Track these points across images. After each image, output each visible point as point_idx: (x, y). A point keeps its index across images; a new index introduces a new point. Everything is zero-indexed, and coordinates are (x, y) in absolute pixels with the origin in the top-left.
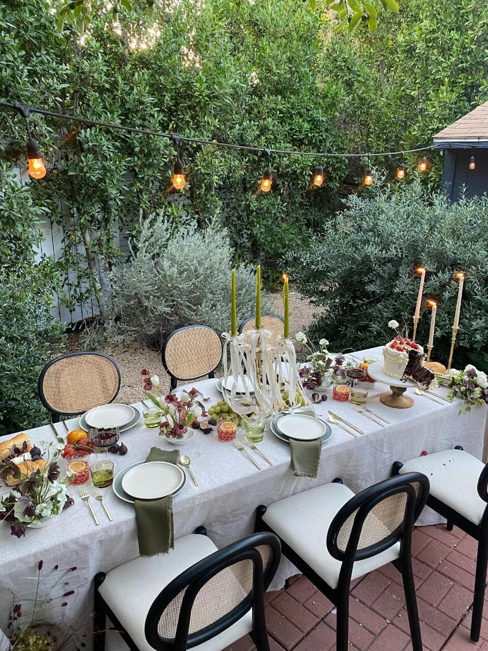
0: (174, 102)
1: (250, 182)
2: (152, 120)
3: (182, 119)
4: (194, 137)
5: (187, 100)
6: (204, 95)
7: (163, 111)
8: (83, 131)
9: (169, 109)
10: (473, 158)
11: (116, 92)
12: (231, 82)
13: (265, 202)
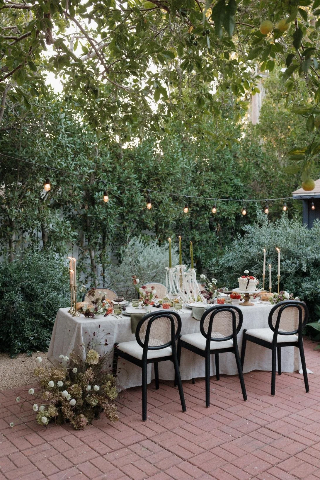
0: (147, 177)
1: (194, 223)
2: (134, 187)
3: (152, 186)
4: (159, 196)
5: (155, 176)
6: (164, 173)
7: (141, 182)
8: (97, 193)
9: (145, 181)
10: (313, 203)
11: (115, 173)
12: (180, 166)
13: (204, 236)
